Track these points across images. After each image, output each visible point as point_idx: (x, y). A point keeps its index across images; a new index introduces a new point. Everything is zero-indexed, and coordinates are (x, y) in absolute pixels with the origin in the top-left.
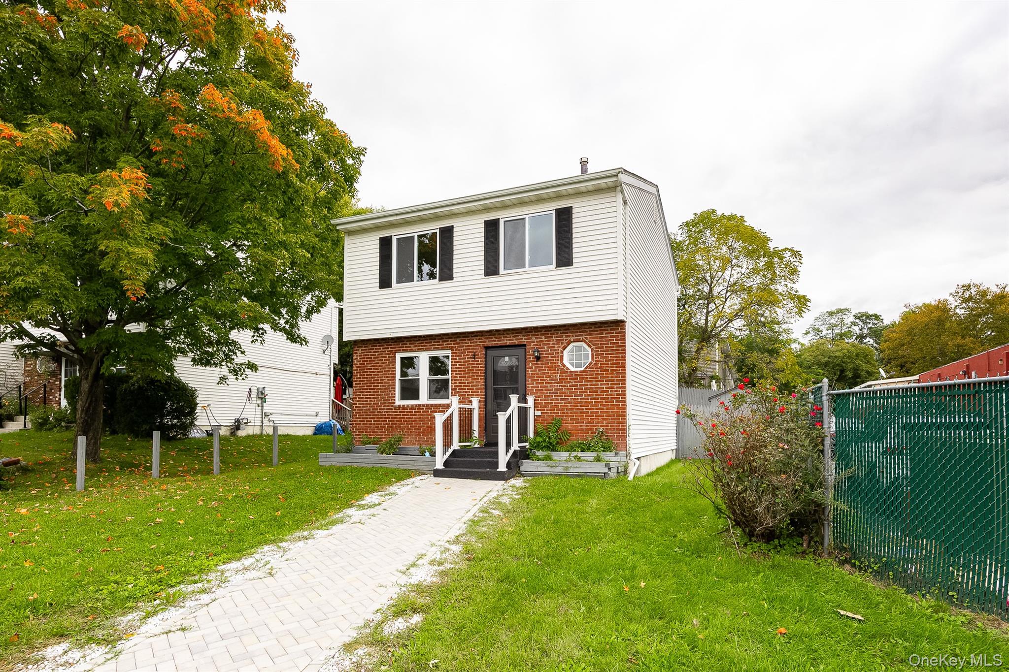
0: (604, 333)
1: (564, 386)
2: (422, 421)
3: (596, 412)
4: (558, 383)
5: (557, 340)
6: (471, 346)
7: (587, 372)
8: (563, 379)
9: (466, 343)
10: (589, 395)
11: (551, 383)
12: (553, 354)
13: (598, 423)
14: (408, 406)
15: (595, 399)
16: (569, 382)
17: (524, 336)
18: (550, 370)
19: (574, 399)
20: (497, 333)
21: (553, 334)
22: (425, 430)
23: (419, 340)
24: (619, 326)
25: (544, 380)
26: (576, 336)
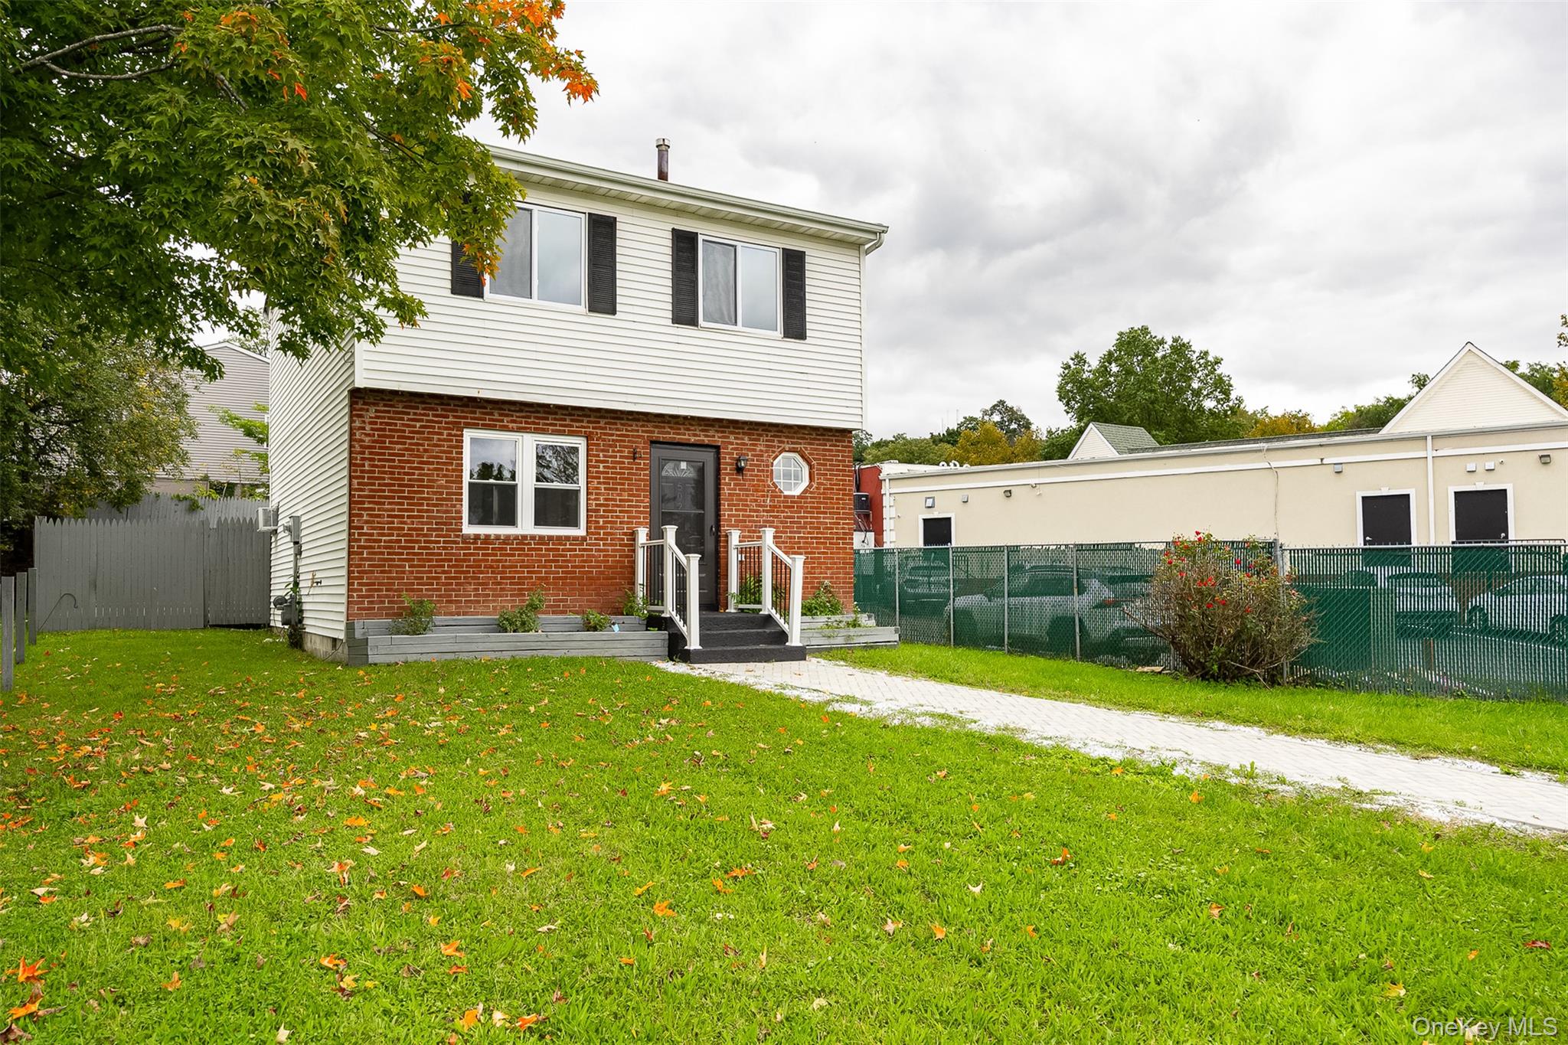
0: (828, 443)
1: (777, 517)
3: (819, 558)
4: (767, 511)
5: (767, 446)
6: (628, 436)
7: (807, 498)
8: (775, 507)
9: (617, 430)
10: (809, 533)
11: (757, 511)
12: (760, 466)
13: (821, 573)
15: (816, 538)
16: (783, 512)
17: (717, 431)
18: (757, 491)
19: (790, 538)
20: (673, 421)
21: (761, 435)
23: (521, 411)
24: (845, 436)
25: (747, 505)
26: (792, 443)
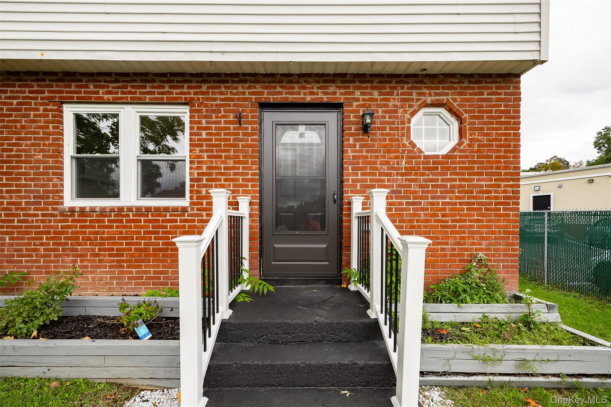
0: (485, 92)
1: (415, 180)
2: (125, 238)
3: (471, 227)
4: (402, 174)
5: (402, 100)
6: (232, 100)
7: (455, 157)
8: (413, 169)
9: (221, 93)
10: (457, 198)
11: (390, 174)
12: (393, 123)
13: (473, 244)
14: (93, 210)
15: (468, 204)
16: (423, 174)
17: (339, 87)
18: (389, 151)
19: (432, 204)
20: (286, 79)
21: (395, 88)
22: (132, 256)
23: (117, 81)
24: (511, 82)
25: (376, 169)
26: (436, 94)
